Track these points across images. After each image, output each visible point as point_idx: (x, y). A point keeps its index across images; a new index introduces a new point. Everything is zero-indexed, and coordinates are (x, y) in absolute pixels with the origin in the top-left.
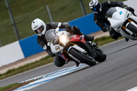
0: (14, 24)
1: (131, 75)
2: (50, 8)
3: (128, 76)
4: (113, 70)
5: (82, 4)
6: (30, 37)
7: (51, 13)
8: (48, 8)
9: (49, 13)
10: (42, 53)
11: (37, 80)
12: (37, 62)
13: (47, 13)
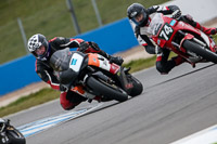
2: (23, 23)
4: (124, 121)
5: (74, 16)
9: (23, 32)
10: (10, 95)
13: (19, 31)
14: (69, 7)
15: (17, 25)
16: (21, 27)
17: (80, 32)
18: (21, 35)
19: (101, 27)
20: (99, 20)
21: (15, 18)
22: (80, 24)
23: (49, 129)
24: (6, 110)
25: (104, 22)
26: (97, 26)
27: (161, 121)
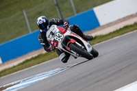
1: (108, 79)
2: (27, 13)
3: (106, 81)
4: (90, 74)
5: (59, 8)
7: (28, 18)
8: (24, 13)
9: (26, 19)
10: (19, 58)
11: (14, 84)
12: (14, 67)
13: (24, 18)
14: (55, 2)
16: (25, 15)
19: (76, 15)
20: (75, 11)
21: (21, 10)
22: (62, 13)
24: (16, 68)
25: (77, 12)
26: (74, 14)
27: (114, 74)
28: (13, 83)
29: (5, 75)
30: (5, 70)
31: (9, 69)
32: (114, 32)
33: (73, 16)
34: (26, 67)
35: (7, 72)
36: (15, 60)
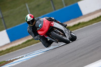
0: (3, 18)
2: (28, 6)
4: (75, 51)
5: (52, 2)
6: (14, 27)
10: (23, 39)
12: (19, 45)
13: (27, 9)
15: (26, 6)
16: (28, 7)
17: (55, 9)
18: (27, 11)
19: (65, 7)
20: (64, 4)
21: (25, 3)
22: (55, 6)
23: (41, 55)
24: (21, 46)
25: (66, 5)
26: (63, 6)
27: (93, 50)
28: (18, 57)
29: (12, 51)
30: (12, 48)
31: (16, 47)
32: (93, 20)
33: (63, 8)
34: (28, 45)
35: (14, 49)
36: (20, 40)
